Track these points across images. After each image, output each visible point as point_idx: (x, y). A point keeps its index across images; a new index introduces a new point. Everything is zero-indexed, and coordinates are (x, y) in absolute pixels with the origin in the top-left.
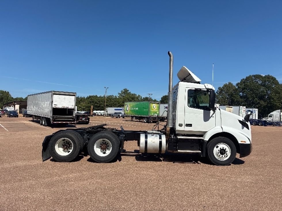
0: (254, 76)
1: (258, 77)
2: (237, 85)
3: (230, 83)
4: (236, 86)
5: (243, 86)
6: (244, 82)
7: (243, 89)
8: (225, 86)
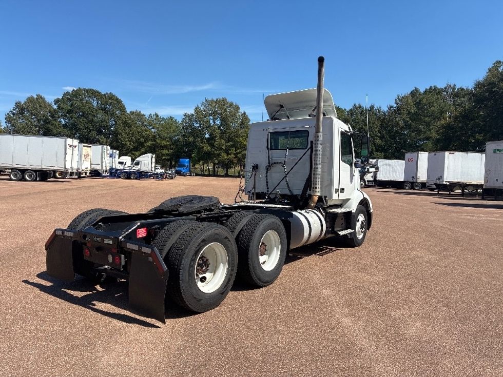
0: (87, 91)
1: (94, 93)
2: (57, 101)
3: (40, 97)
4: (53, 104)
5: (67, 106)
6: (70, 100)
7: (70, 112)
8: (31, 100)
